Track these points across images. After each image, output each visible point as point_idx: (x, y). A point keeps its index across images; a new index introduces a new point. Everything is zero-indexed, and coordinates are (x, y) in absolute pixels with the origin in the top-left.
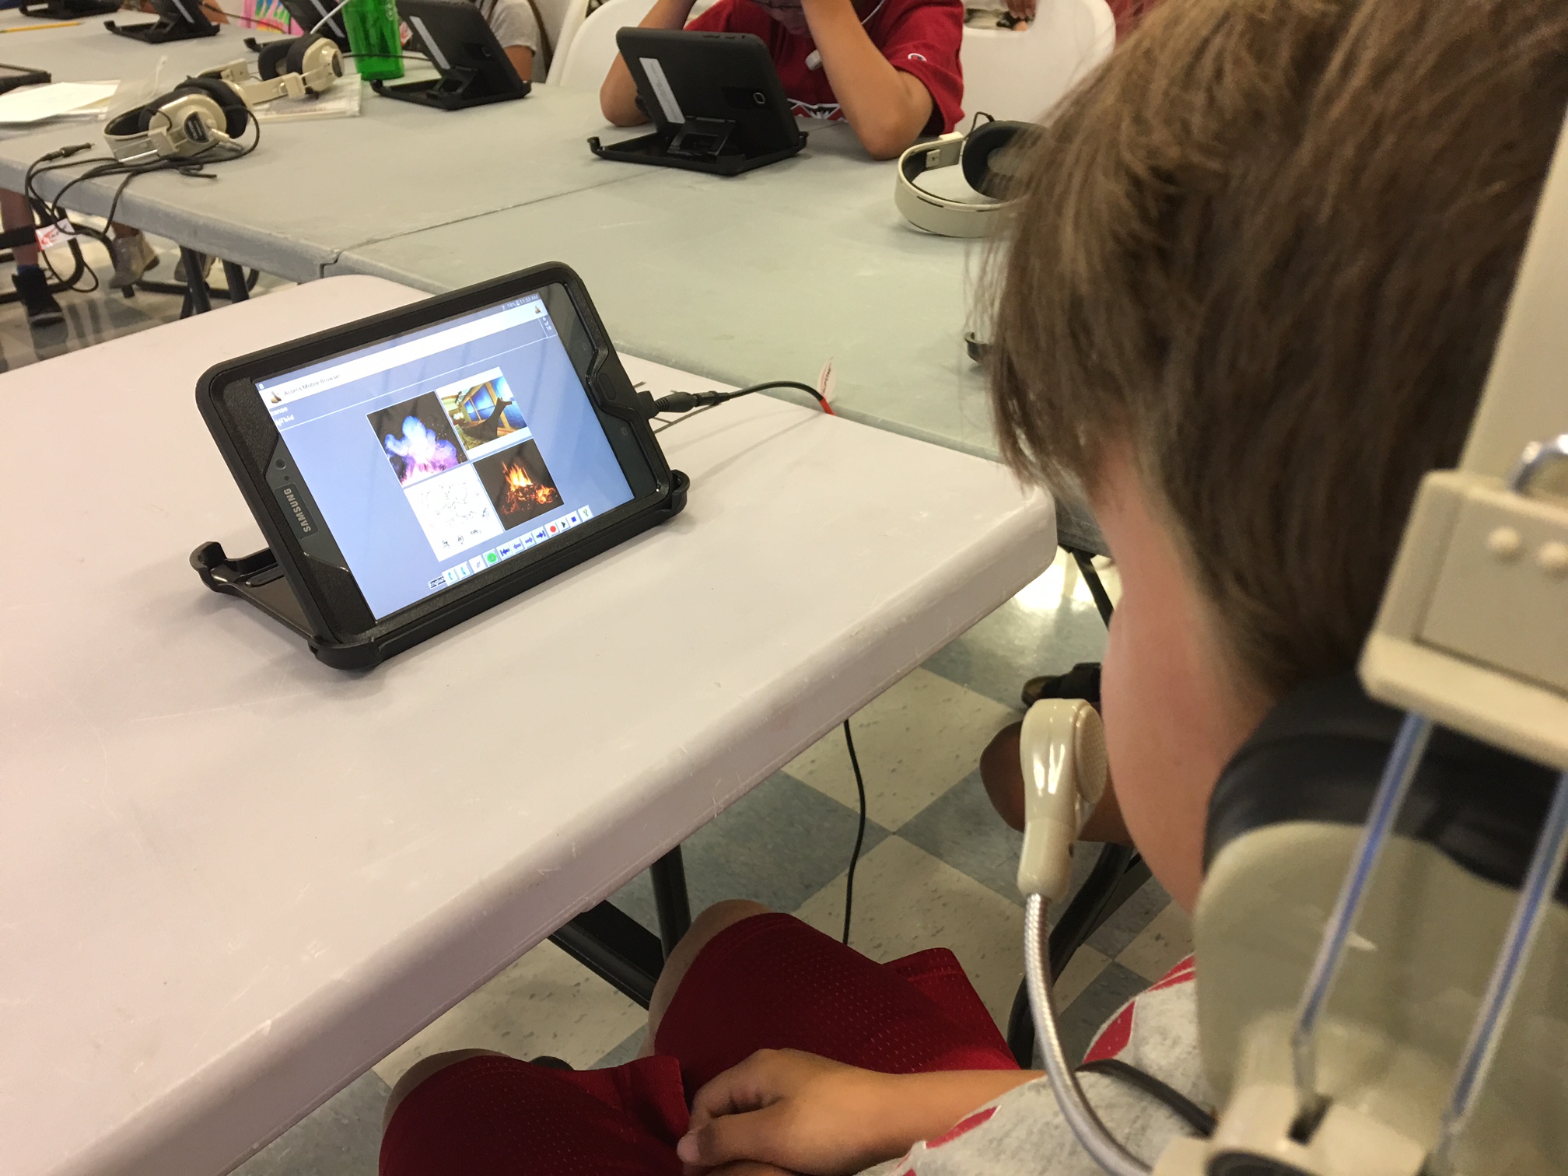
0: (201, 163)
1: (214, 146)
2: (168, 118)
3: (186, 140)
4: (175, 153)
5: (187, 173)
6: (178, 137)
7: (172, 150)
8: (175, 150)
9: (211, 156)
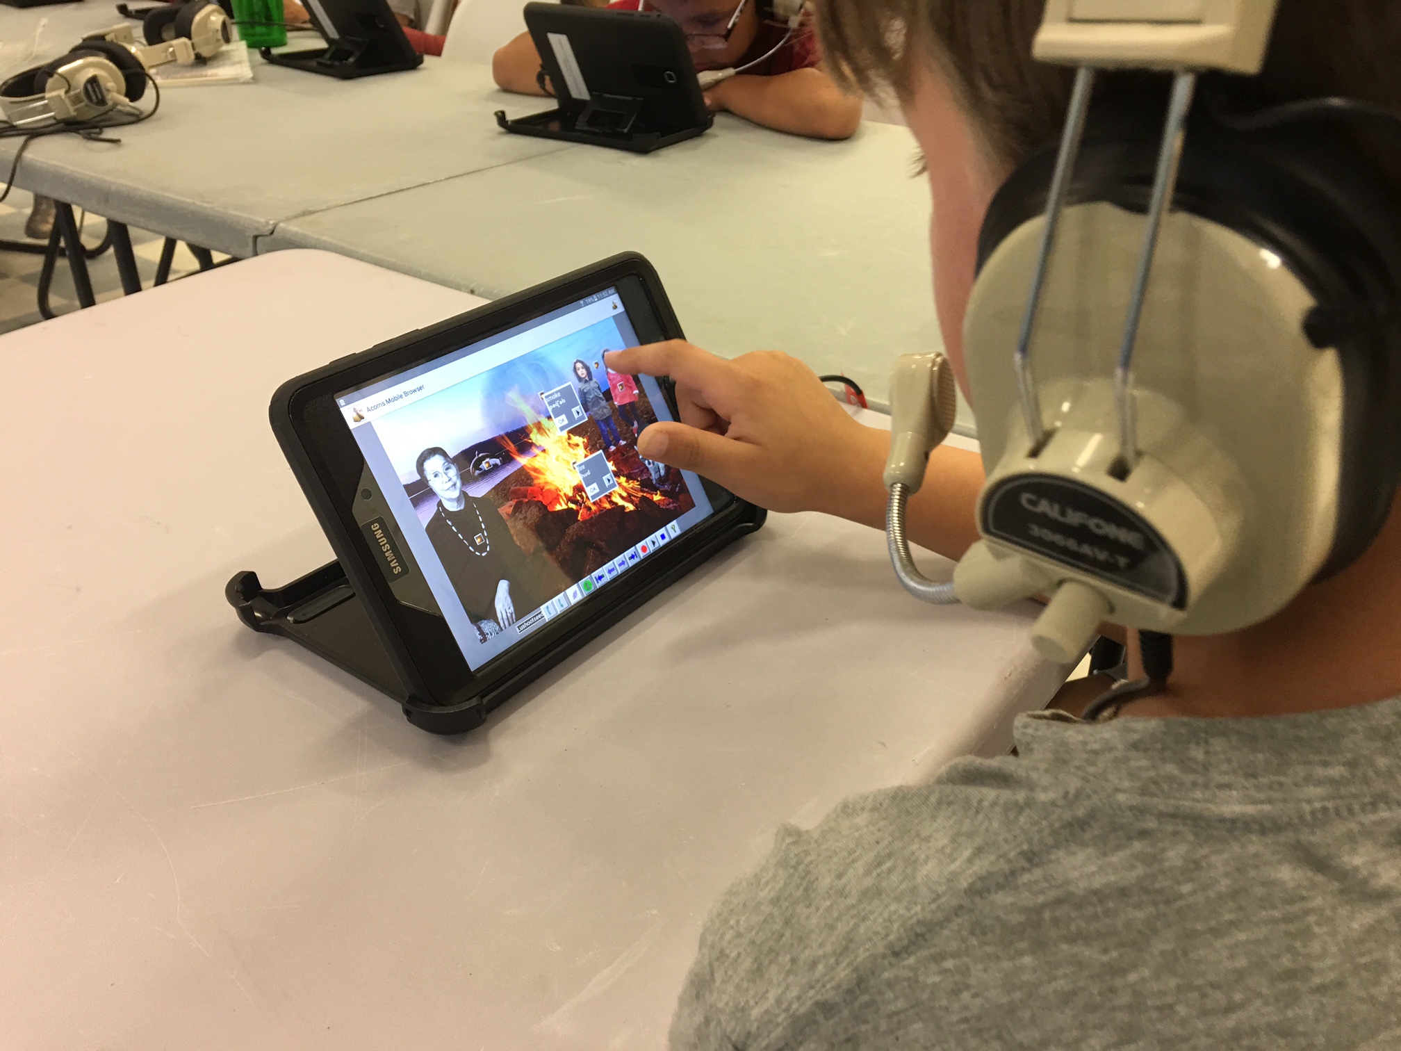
0: (101, 128)
1: (112, 110)
2: (67, 81)
3: (82, 104)
4: (74, 117)
5: (89, 138)
6: (76, 100)
7: (69, 112)
8: (73, 113)
9: (109, 120)
